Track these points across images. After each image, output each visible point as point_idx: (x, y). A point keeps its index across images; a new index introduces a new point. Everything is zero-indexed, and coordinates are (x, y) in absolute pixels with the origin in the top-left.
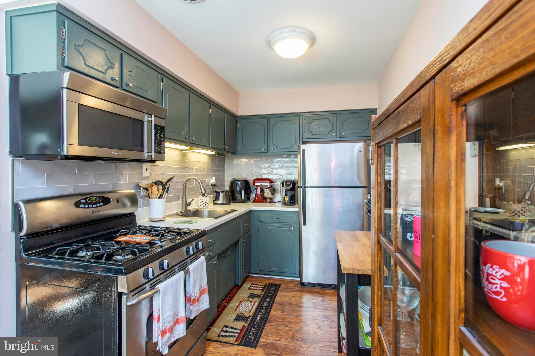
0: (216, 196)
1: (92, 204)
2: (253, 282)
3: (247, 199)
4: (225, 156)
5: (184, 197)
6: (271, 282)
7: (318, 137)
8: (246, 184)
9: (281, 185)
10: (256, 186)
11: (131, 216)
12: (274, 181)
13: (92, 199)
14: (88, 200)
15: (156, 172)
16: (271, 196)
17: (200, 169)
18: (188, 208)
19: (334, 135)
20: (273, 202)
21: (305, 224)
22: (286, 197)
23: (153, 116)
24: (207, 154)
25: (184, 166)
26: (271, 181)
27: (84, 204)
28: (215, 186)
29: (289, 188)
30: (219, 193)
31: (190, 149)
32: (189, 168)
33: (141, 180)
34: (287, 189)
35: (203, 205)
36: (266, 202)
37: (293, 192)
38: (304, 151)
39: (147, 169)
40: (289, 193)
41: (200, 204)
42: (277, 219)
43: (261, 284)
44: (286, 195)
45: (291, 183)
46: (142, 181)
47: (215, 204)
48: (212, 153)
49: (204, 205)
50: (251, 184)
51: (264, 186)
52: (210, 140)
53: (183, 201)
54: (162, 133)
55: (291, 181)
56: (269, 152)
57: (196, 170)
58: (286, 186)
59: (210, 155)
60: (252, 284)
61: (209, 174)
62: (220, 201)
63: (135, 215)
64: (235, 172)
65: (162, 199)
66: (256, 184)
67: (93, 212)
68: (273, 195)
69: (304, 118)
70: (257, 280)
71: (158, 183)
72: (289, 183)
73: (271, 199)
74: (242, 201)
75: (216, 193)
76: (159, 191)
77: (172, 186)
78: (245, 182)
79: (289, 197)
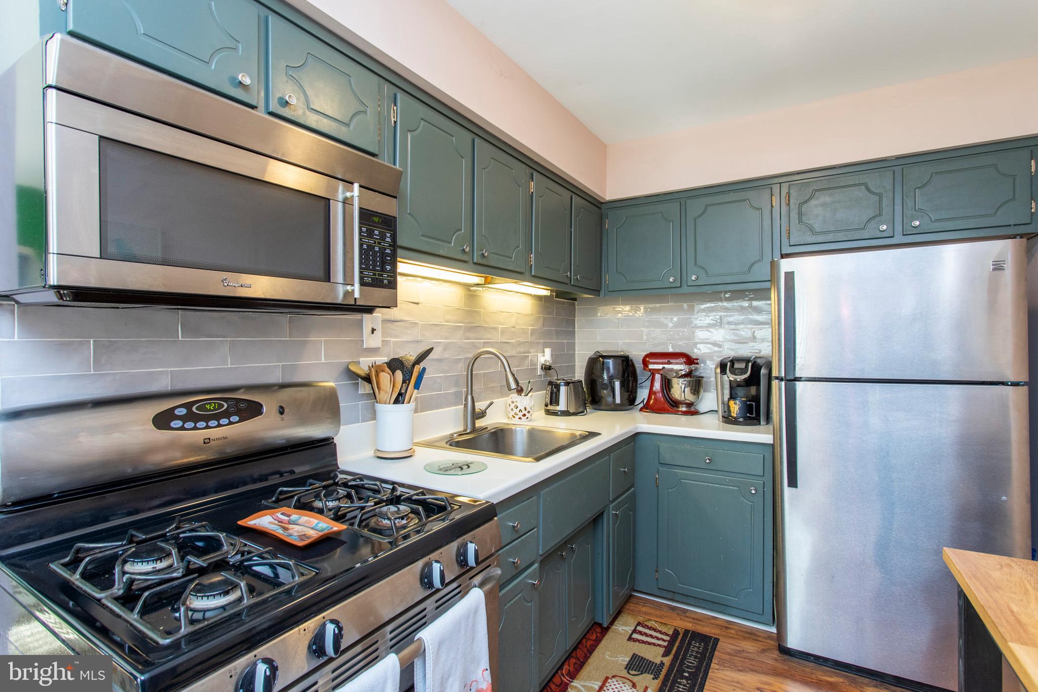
0: (552, 393)
1: (207, 419)
2: (641, 619)
3: (627, 402)
4: (575, 299)
5: (469, 397)
6: (689, 626)
7: (830, 237)
8: (626, 364)
9: (719, 370)
10: (650, 370)
11: (326, 445)
12: (697, 359)
13: (208, 407)
14: (197, 409)
15: (398, 337)
16: (690, 397)
17: (513, 329)
18: (480, 423)
19: (885, 227)
20: (696, 413)
21: (793, 483)
22: (732, 403)
23: (356, 186)
24: (531, 295)
25: (472, 323)
26: (690, 360)
27: (184, 419)
28: (550, 369)
29: (740, 378)
30: (558, 387)
31: (487, 282)
32: (486, 328)
33: (359, 356)
34: (735, 381)
35: (518, 416)
36: (676, 413)
37: (753, 390)
38: (790, 276)
39: (373, 330)
40: (741, 392)
41: (513, 413)
42: (708, 461)
43: (664, 629)
44: (732, 397)
45: (747, 367)
46: (361, 359)
47: (548, 412)
48: (543, 291)
49: (520, 415)
50: (639, 366)
51: (672, 370)
52: (533, 259)
53: (466, 406)
54: (388, 235)
55: (747, 361)
56: (685, 287)
57: (503, 332)
58: (733, 372)
59: (540, 298)
60: (639, 624)
61: (538, 343)
62: (562, 406)
63: (335, 444)
64: (599, 338)
65: (403, 403)
66: (651, 367)
67: (207, 441)
68: (694, 394)
69: (785, 190)
70: (653, 611)
71: (395, 365)
72: (743, 365)
73: (690, 405)
74: (615, 408)
75: (552, 387)
76: (396, 385)
77: (432, 370)
78: (623, 361)
79: (741, 402)
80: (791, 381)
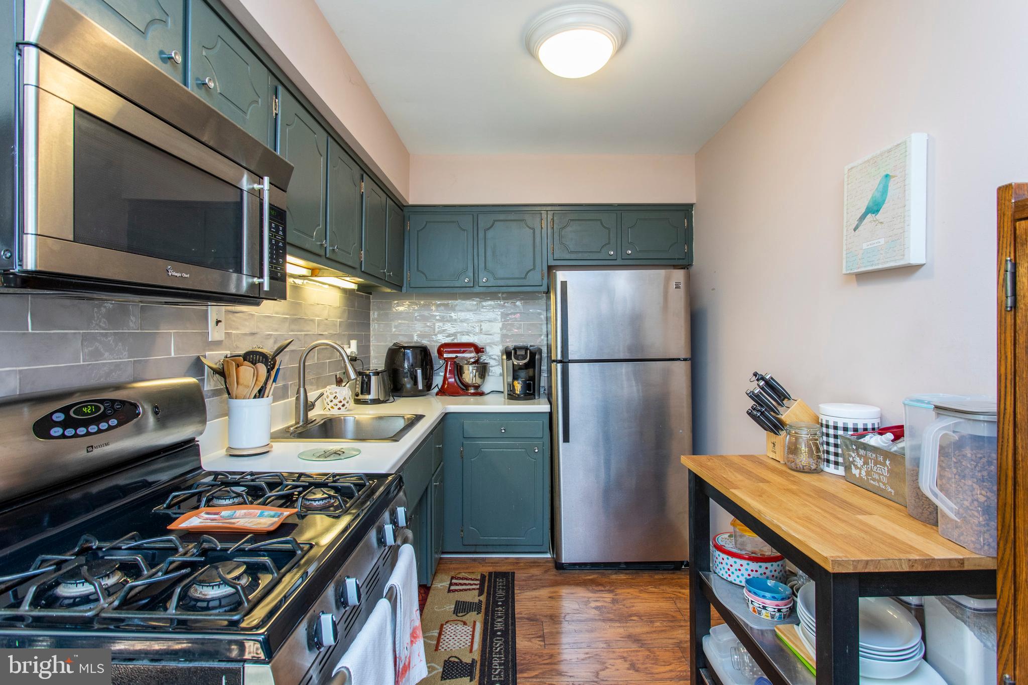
0: (362, 383)
1: (86, 423)
2: (453, 574)
3: (425, 389)
4: (371, 294)
5: (302, 390)
6: (491, 569)
7: (580, 256)
8: (423, 355)
9: (505, 357)
10: (445, 359)
11: (188, 447)
12: (483, 348)
13: (85, 410)
14: (75, 412)
15: (237, 329)
16: (478, 381)
17: (326, 321)
18: (312, 414)
19: (612, 253)
20: (482, 394)
21: (566, 439)
22: (516, 383)
23: (266, 180)
24: (339, 288)
25: (295, 315)
26: (478, 350)
27: (64, 425)
28: (356, 360)
29: (522, 362)
30: (369, 377)
31: (314, 272)
32: (306, 320)
33: (205, 350)
34: (518, 365)
35: (338, 407)
36: (467, 394)
37: (531, 371)
38: (564, 284)
39: (218, 322)
40: (523, 374)
41: (331, 404)
42: (503, 431)
43: (473, 577)
44: (515, 378)
45: (526, 353)
46: (207, 353)
47: (358, 402)
48: (350, 283)
49: (340, 405)
50: (434, 353)
51: (463, 358)
52: (363, 256)
53: (298, 399)
54: (281, 228)
55: (526, 349)
56: (477, 287)
57: (319, 323)
58: (517, 358)
59: (345, 291)
60: (452, 578)
61: (344, 335)
62: (372, 396)
63: (198, 445)
64: (394, 330)
65: (263, 397)
66: (445, 356)
67: (90, 449)
68: (481, 378)
69: (550, 217)
70: (458, 566)
71: (252, 357)
72: (523, 352)
73: (477, 387)
74: (416, 393)
75: (363, 378)
76: (259, 379)
77: (285, 362)
78: (421, 351)
79: (522, 381)
80: (565, 362)
